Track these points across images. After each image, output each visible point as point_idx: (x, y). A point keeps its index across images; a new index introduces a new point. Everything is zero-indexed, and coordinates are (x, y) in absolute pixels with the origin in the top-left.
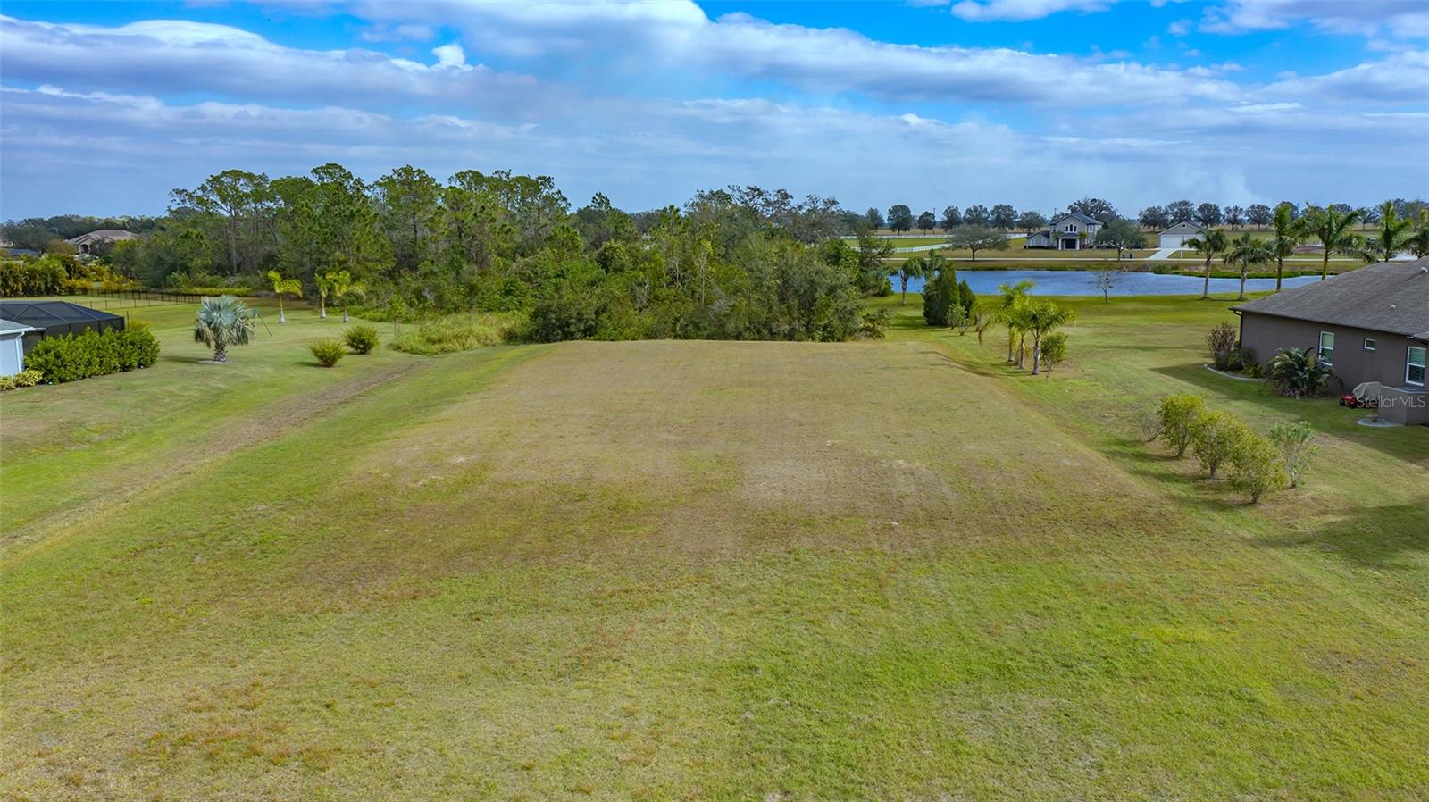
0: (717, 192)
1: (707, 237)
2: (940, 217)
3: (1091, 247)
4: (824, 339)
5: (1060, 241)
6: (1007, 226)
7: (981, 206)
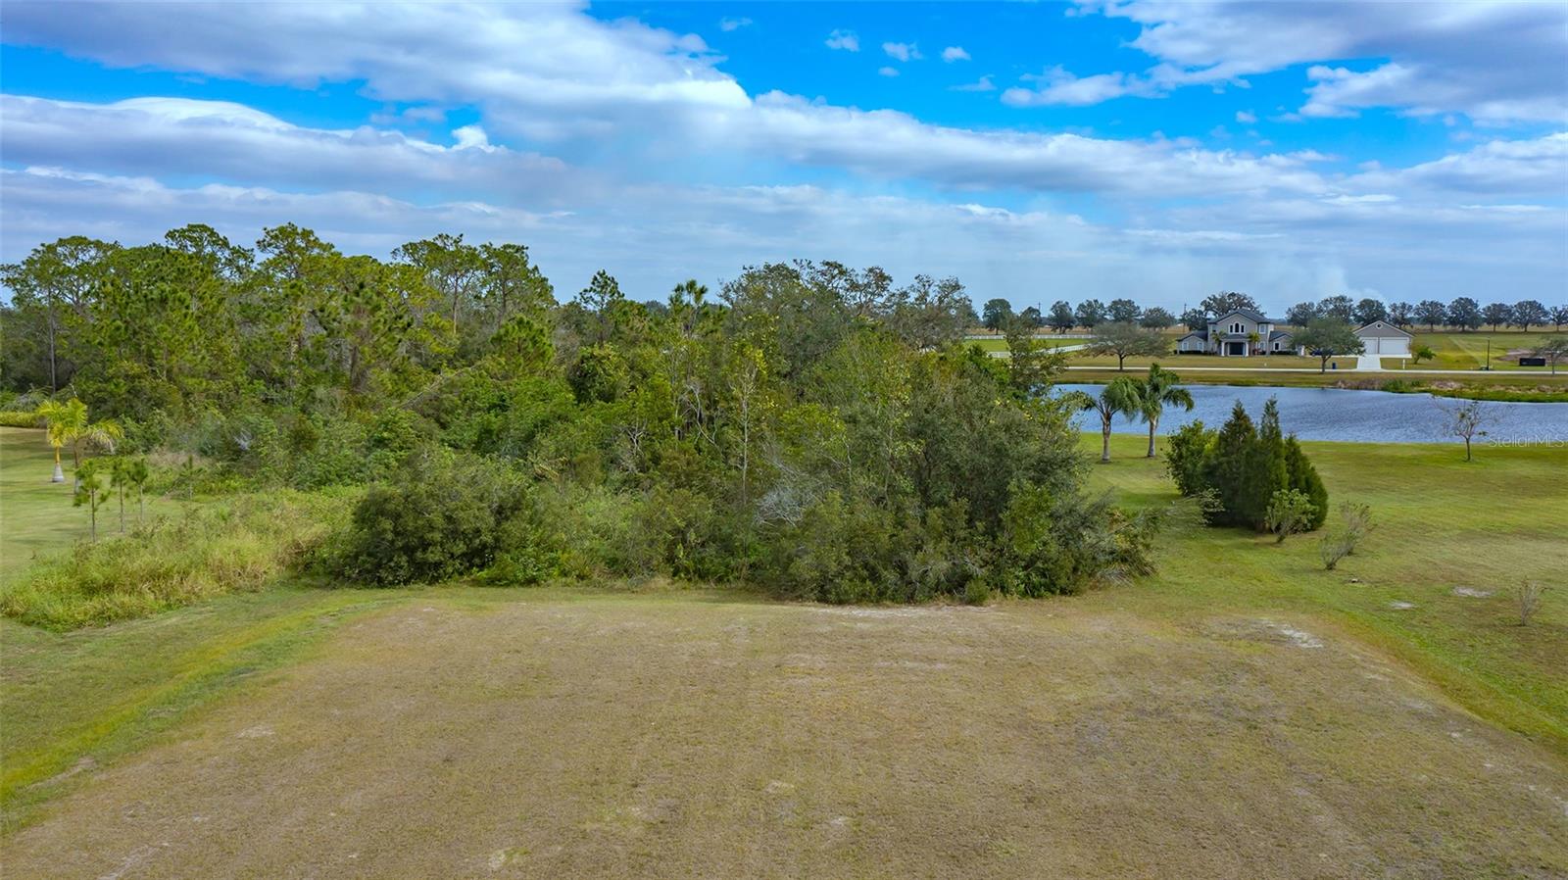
0: (778, 267)
1: (757, 342)
2: (1046, 313)
3: (1264, 353)
5: (1223, 345)
7: (1096, 301)
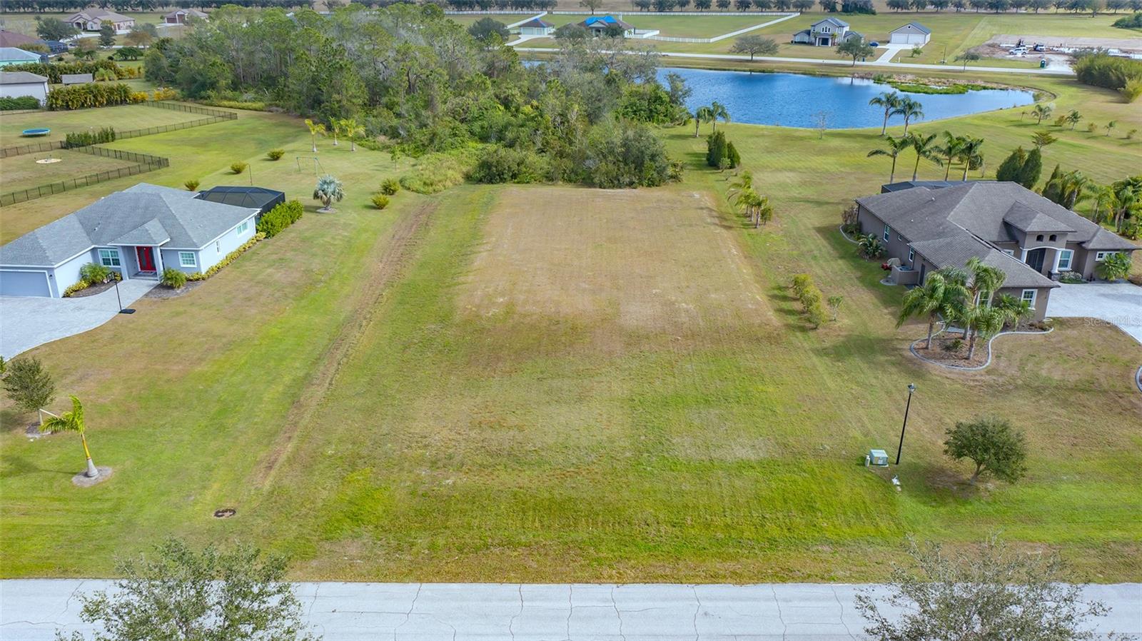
3: (839, 44)
4: (649, 186)
5: (817, 39)
6: (785, 5)
